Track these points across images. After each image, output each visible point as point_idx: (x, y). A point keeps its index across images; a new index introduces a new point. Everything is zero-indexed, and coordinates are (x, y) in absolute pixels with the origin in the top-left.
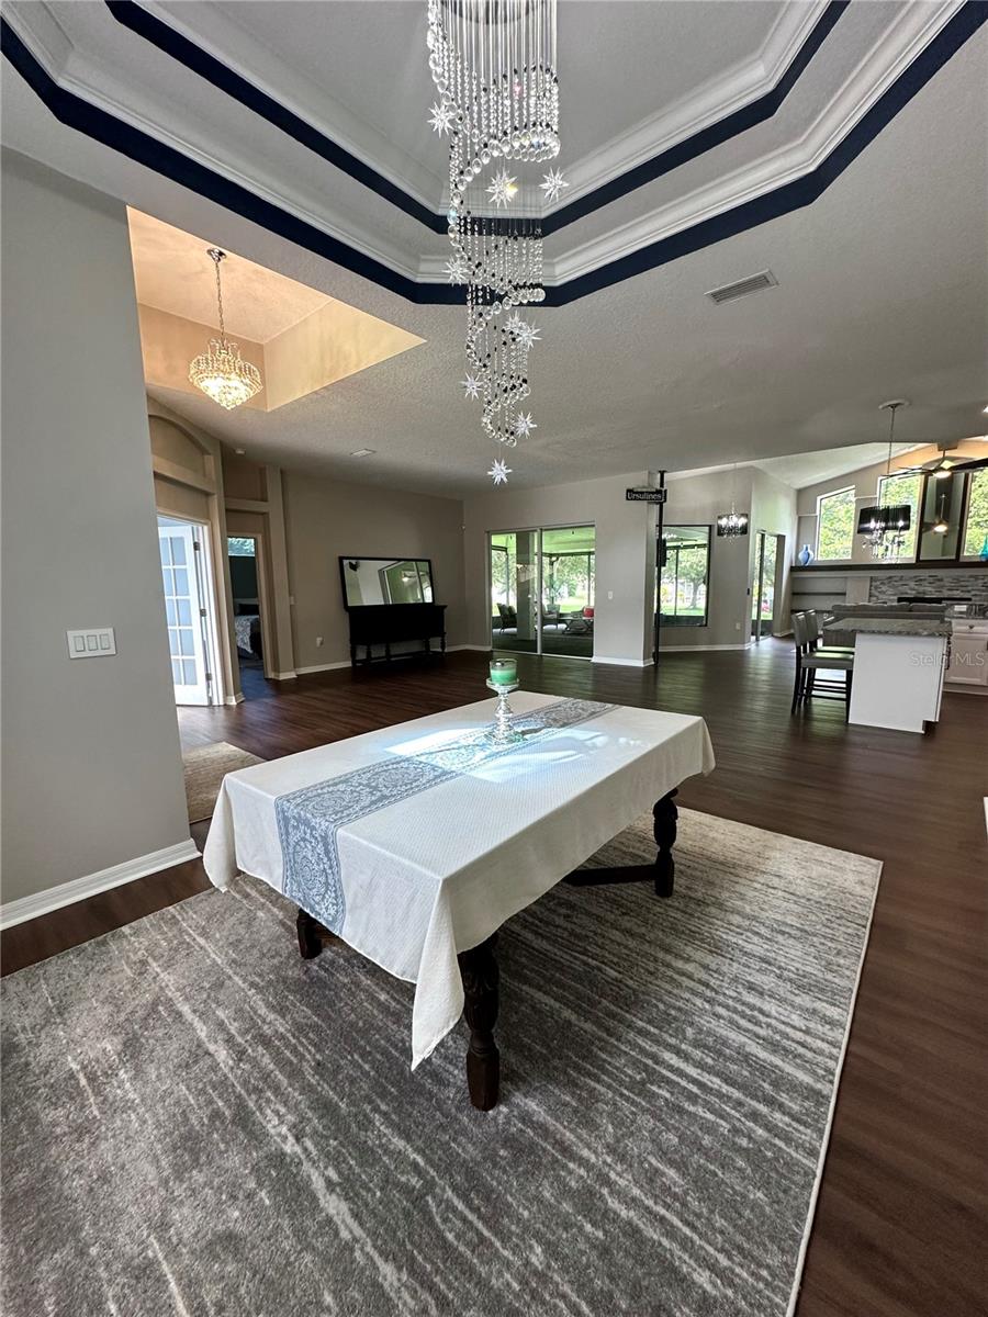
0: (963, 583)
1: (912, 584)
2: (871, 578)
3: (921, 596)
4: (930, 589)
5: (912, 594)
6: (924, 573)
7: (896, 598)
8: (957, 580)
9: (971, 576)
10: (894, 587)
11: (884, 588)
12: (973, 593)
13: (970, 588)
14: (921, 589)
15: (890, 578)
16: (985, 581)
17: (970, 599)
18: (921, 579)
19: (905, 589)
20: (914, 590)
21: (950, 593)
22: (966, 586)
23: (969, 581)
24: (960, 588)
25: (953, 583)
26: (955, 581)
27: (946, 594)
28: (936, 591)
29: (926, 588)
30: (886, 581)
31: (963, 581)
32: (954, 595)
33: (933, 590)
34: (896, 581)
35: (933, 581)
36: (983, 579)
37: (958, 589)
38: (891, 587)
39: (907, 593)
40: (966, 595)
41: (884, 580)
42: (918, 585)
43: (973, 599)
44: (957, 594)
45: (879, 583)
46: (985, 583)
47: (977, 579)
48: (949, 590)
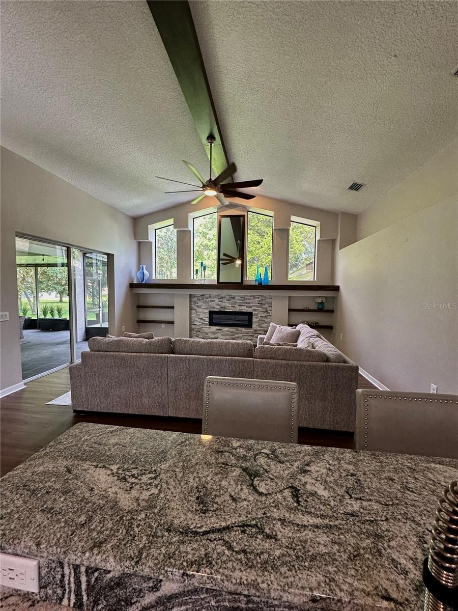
0: (246, 301)
1: (217, 301)
2: (191, 295)
3: (222, 310)
4: (228, 305)
5: (217, 308)
6: (224, 293)
7: (208, 311)
8: (243, 298)
9: (251, 296)
10: (206, 302)
11: (200, 303)
12: (253, 308)
13: (251, 305)
14: (223, 304)
15: (203, 295)
16: (260, 299)
17: (252, 313)
18: (222, 297)
19: (212, 304)
20: (219, 305)
21: (240, 308)
22: (249, 303)
23: (250, 299)
24: (246, 304)
25: (241, 300)
26: (242, 299)
27: (238, 309)
28: (232, 307)
29: (226, 304)
30: (201, 298)
31: (247, 299)
32: (242, 309)
33: (230, 305)
34: (207, 298)
35: (229, 299)
36: (258, 298)
37: (244, 306)
38: (204, 303)
39: (214, 308)
40: (250, 310)
41: (199, 297)
42: (221, 301)
43: (254, 313)
44: (244, 309)
45: (196, 299)
46: (259, 301)
47: (254, 298)
48: (239, 305)
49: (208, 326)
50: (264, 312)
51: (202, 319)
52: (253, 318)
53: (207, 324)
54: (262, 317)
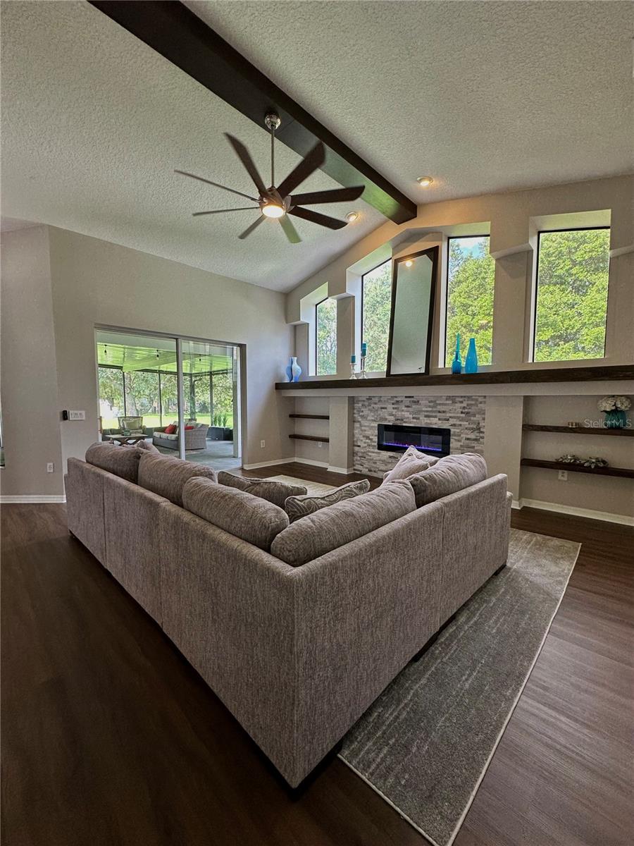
0: (439, 408)
1: (390, 407)
2: (351, 398)
3: (398, 423)
4: (407, 414)
5: (390, 421)
6: (401, 392)
7: (376, 425)
8: (434, 403)
9: (448, 398)
10: (374, 410)
11: (366, 412)
12: (452, 421)
13: (448, 415)
14: (399, 414)
15: (370, 398)
16: (464, 404)
17: (449, 430)
18: (397, 402)
19: (384, 413)
20: (393, 415)
21: (428, 421)
22: (444, 412)
23: (445, 404)
24: (438, 414)
25: (430, 407)
26: (432, 404)
27: (423, 422)
28: (413, 418)
29: (403, 413)
30: (366, 403)
31: (440, 404)
32: (431, 424)
33: (411, 416)
34: (376, 404)
35: (409, 404)
36: (462, 402)
37: (436, 417)
38: (371, 411)
39: (386, 419)
40: (445, 426)
41: (364, 401)
42: (396, 408)
43: (453, 430)
44: (435, 423)
45: (360, 405)
46: (464, 408)
47: (454, 402)
48: (426, 416)
49: (377, 450)
50: (473, 430)
51: (368, 438)
52: (452, 440)
53: (374, 446)
54: (468, 439)
